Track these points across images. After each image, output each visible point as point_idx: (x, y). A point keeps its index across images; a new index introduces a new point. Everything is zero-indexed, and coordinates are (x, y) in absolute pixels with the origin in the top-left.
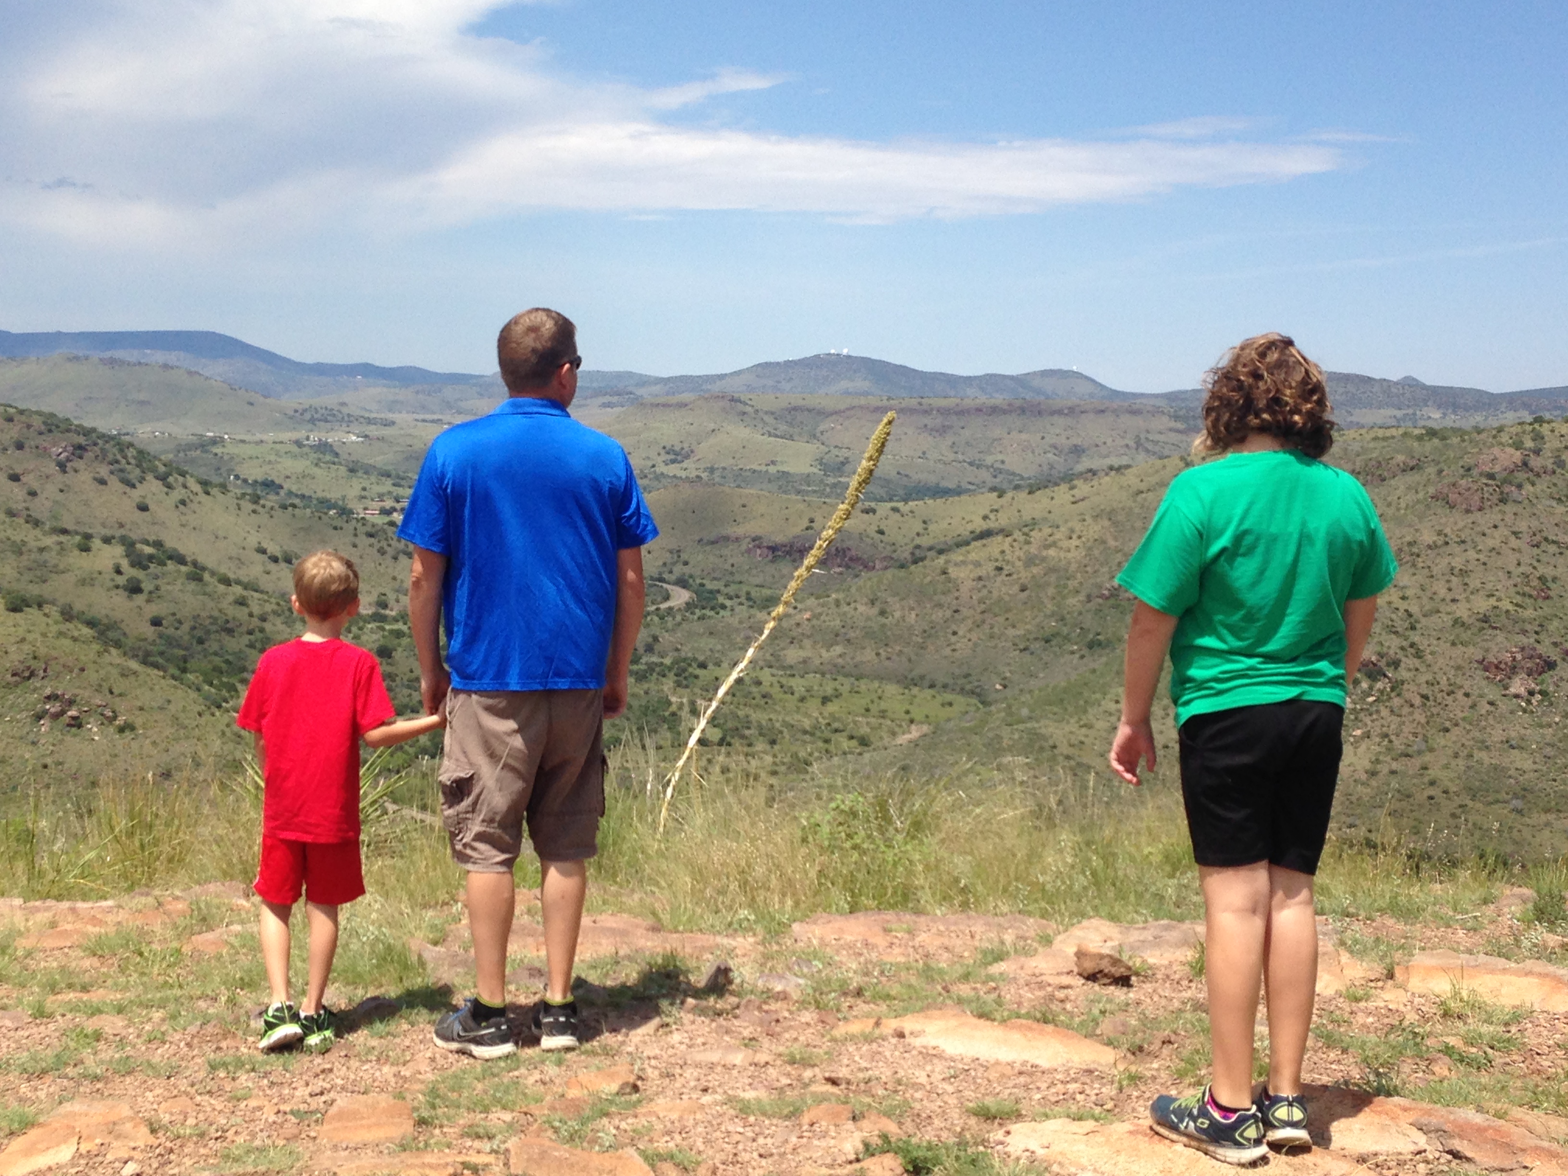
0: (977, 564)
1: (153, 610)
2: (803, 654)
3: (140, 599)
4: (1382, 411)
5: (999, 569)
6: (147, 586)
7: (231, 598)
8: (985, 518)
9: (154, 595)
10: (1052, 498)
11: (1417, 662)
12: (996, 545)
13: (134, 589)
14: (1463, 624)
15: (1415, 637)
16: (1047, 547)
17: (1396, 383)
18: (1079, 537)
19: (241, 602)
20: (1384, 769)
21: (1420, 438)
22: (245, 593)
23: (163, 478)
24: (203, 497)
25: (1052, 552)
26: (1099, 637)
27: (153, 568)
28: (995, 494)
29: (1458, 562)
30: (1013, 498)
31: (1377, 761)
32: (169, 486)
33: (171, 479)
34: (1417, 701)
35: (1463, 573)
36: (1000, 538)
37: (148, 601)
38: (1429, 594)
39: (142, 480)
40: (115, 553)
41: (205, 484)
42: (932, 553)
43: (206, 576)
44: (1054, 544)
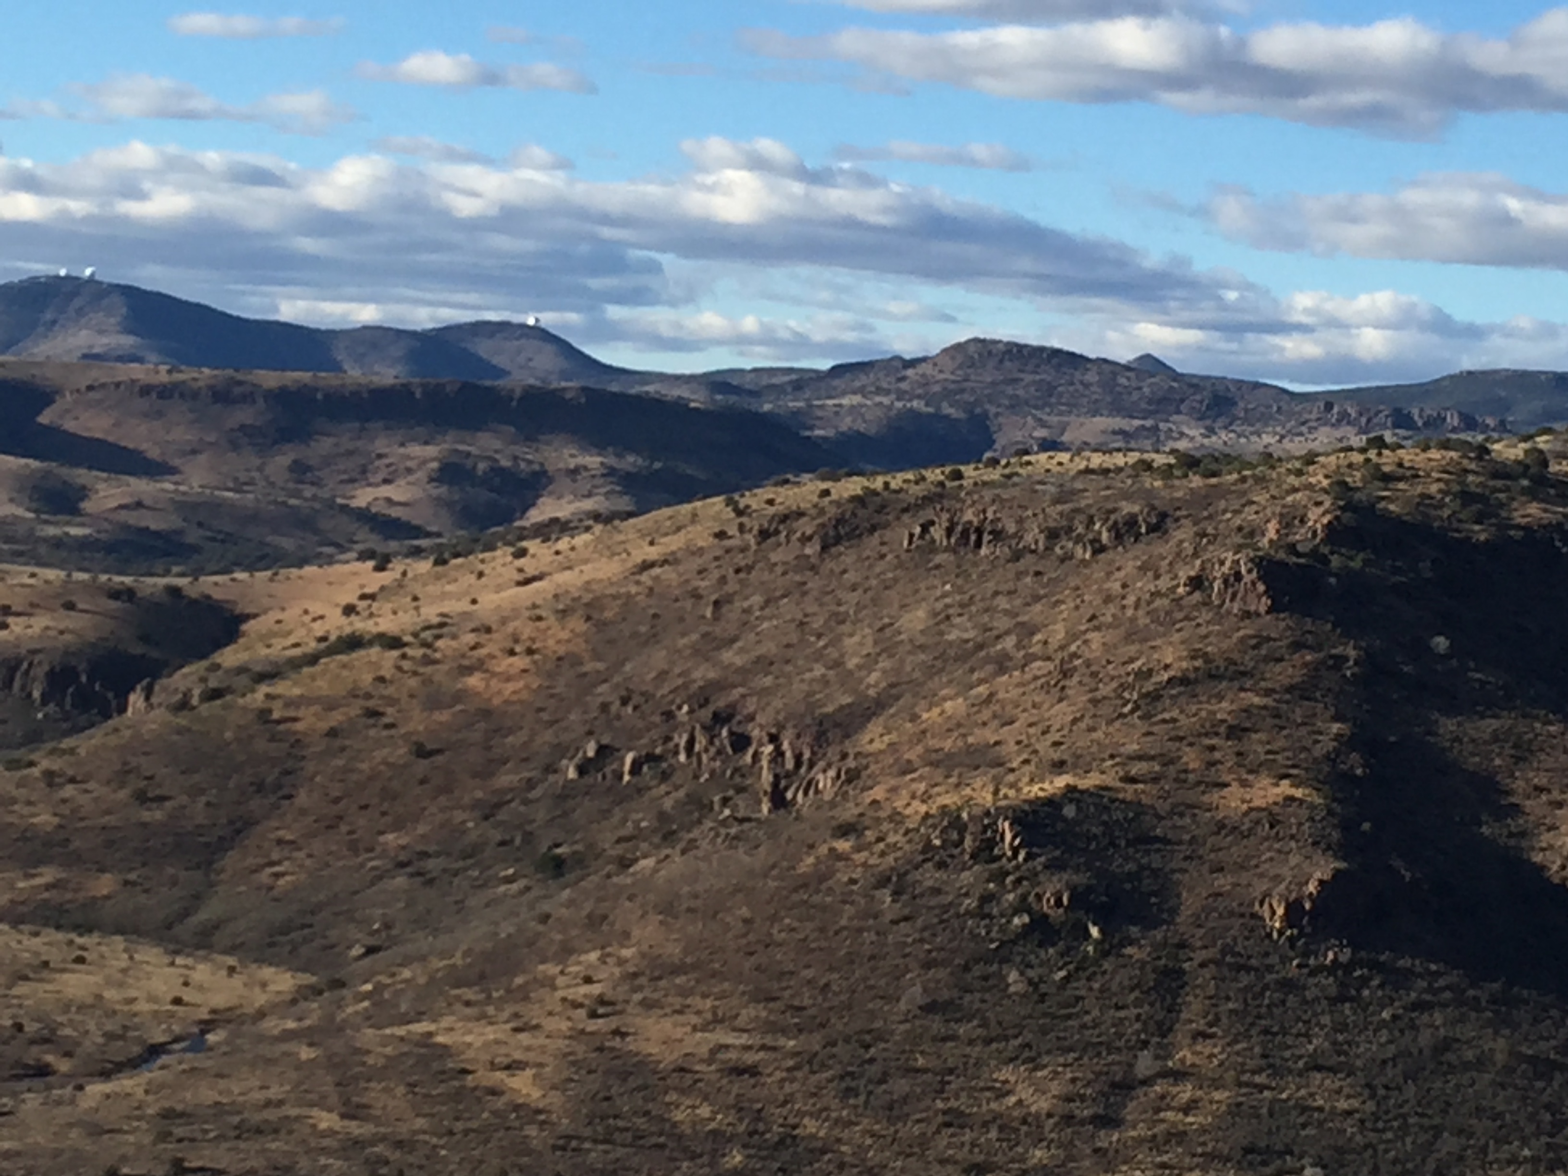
0: (330, 703)
4: (1097, 419)
5: (373, 714)
8: (349, 610)
10: (481, 575)
12: (368, 665)
16: (468, 670)
17: (1127, 368)
18: (530, 652)
21: (1167, 472)
25: (474, 681)
26: (559, 851)
28: (371, 564)
30: (404, 574)
35: (1237, 732)
36: (374, 652)
42: (243, 680)
44: (479, 666)
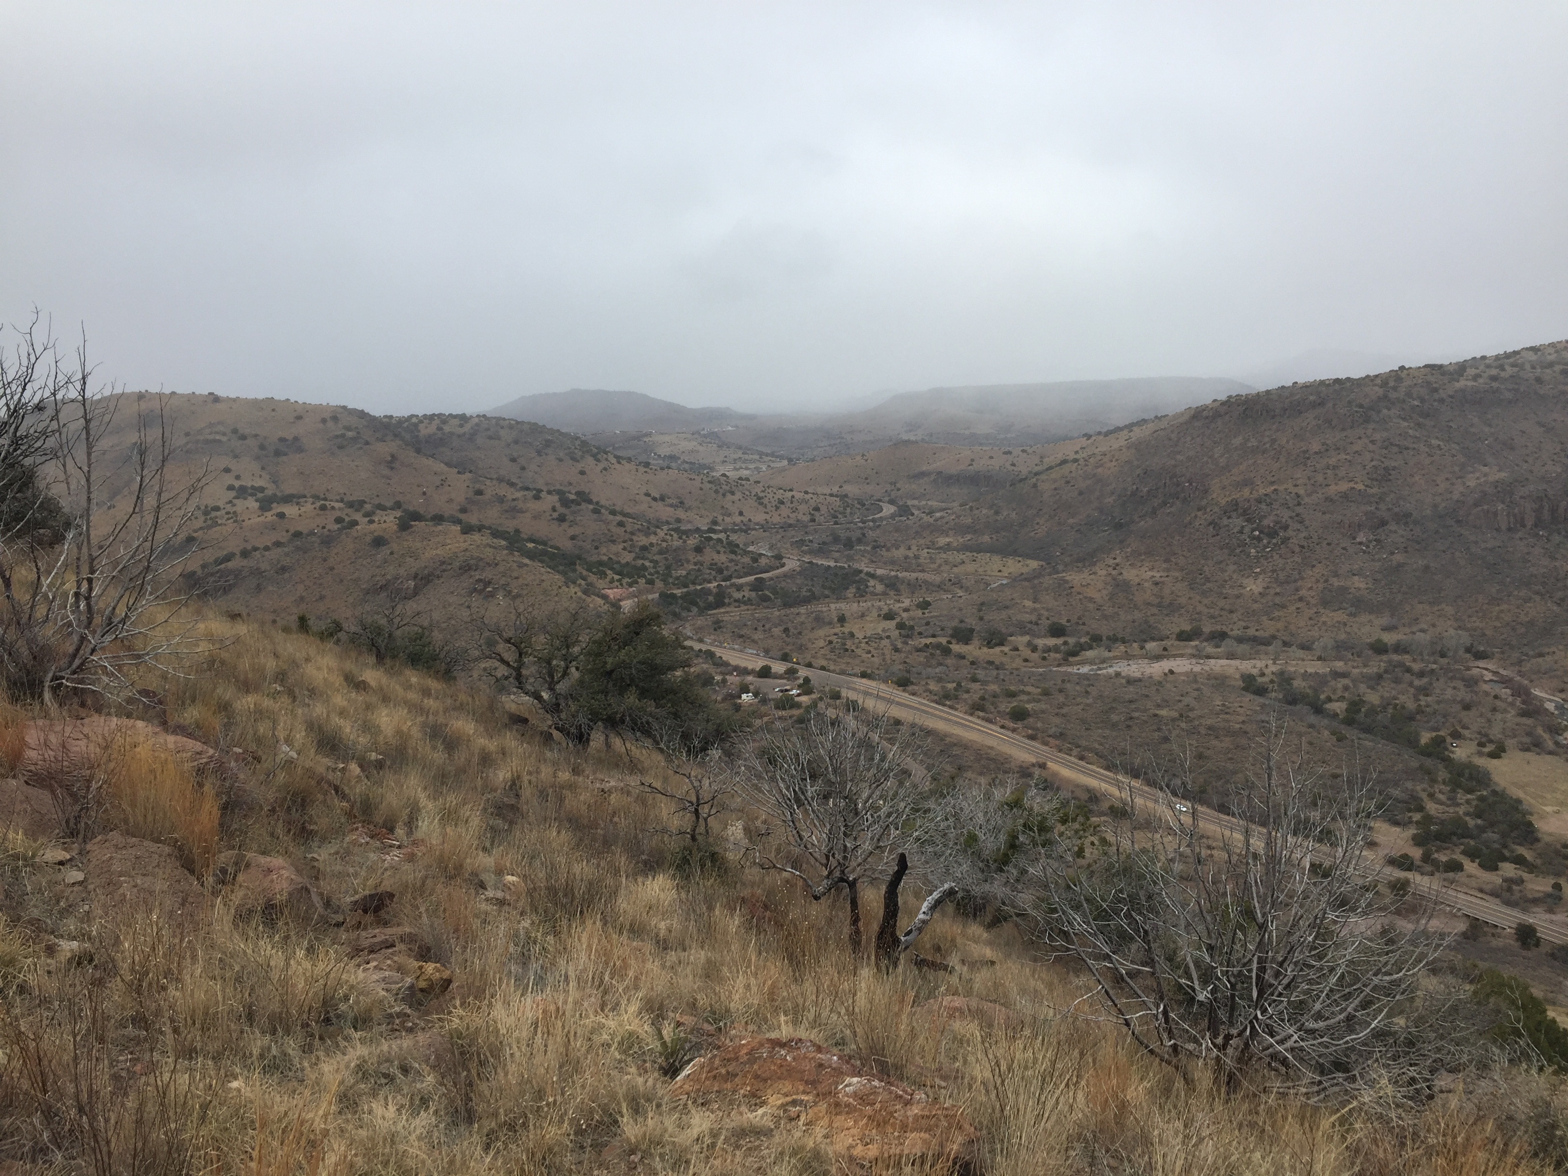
0: (1055, 481)
1: (571, 532)
2: (948, 540)
3: (565, 525)
5: (1068, 482)
6: (570, 517)
7: (615, 523)
9: (573, 523)
11: (1299, 526)
12: (1066, 469)
13: (562, 519)
14: (1331, 500)
15: (1299, 509)
16: (1097, 467)
18: (1117, 460)
19: (621, 524)
20: (1272, 591)
22: (624, 519)
23: (594, 456)
24: (617, 466)
25: (1099, 470)
27: (574, 508)
29: (1333, 461)
31: (1268, 588)
32: (598, 460)
33: (599, 456)
34: (1297, 549)
35: (1335, 468)
37: (570, 526)
38: (1312, 481)
39: (582, 457)
40: (553, 500)
41: (619, 459)
43: (603, 511)
44: (1102, 465)
